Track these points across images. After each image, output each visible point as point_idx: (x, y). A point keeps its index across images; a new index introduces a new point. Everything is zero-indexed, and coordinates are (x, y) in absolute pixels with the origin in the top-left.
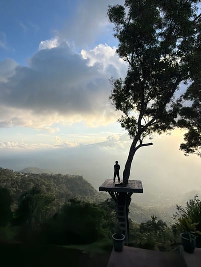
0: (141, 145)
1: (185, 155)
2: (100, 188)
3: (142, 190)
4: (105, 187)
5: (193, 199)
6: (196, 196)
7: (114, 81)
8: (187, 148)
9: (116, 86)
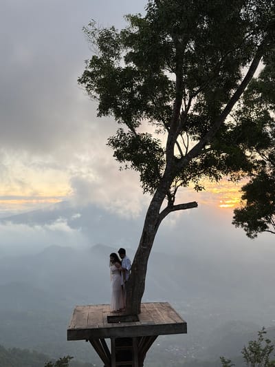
0: (171, 207)
1: (249, 235)
2: (69, 331)
3: (185, 324)
4: (83, 325)
5: (256, 338)
6: (261, 330)
7: (98, 36)
8: (251, 219)
9: (103, 48)
